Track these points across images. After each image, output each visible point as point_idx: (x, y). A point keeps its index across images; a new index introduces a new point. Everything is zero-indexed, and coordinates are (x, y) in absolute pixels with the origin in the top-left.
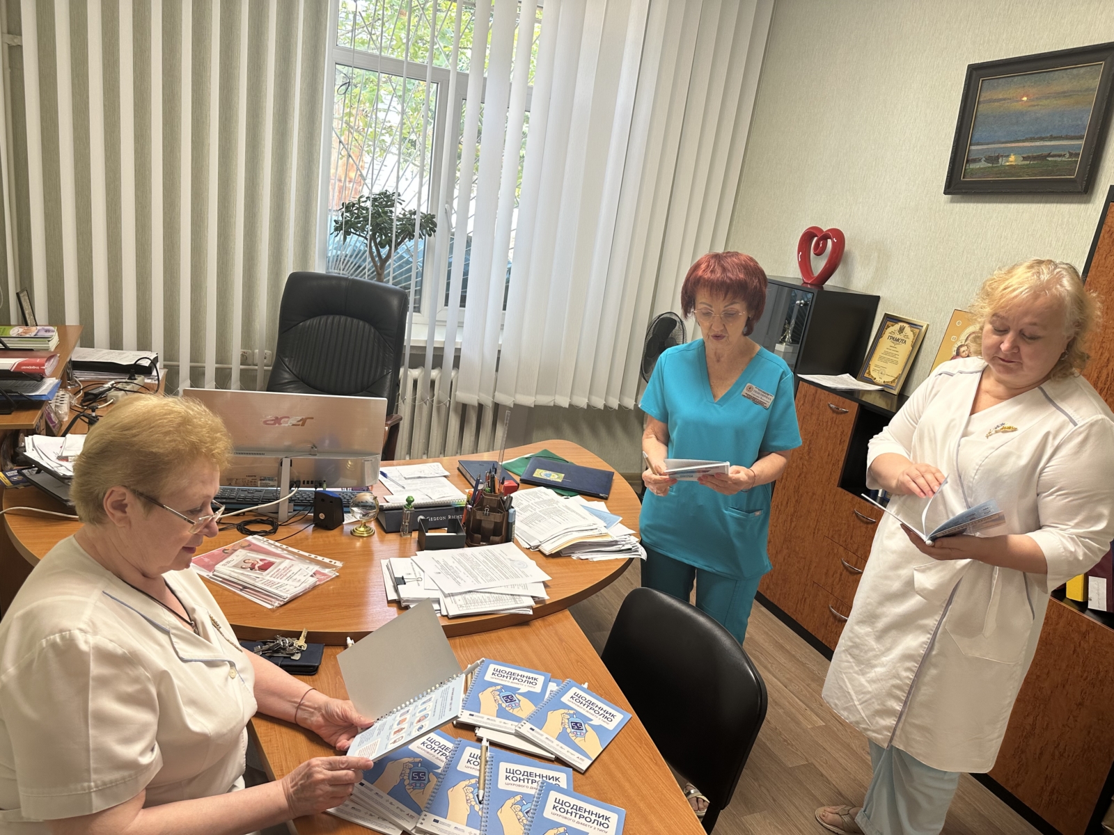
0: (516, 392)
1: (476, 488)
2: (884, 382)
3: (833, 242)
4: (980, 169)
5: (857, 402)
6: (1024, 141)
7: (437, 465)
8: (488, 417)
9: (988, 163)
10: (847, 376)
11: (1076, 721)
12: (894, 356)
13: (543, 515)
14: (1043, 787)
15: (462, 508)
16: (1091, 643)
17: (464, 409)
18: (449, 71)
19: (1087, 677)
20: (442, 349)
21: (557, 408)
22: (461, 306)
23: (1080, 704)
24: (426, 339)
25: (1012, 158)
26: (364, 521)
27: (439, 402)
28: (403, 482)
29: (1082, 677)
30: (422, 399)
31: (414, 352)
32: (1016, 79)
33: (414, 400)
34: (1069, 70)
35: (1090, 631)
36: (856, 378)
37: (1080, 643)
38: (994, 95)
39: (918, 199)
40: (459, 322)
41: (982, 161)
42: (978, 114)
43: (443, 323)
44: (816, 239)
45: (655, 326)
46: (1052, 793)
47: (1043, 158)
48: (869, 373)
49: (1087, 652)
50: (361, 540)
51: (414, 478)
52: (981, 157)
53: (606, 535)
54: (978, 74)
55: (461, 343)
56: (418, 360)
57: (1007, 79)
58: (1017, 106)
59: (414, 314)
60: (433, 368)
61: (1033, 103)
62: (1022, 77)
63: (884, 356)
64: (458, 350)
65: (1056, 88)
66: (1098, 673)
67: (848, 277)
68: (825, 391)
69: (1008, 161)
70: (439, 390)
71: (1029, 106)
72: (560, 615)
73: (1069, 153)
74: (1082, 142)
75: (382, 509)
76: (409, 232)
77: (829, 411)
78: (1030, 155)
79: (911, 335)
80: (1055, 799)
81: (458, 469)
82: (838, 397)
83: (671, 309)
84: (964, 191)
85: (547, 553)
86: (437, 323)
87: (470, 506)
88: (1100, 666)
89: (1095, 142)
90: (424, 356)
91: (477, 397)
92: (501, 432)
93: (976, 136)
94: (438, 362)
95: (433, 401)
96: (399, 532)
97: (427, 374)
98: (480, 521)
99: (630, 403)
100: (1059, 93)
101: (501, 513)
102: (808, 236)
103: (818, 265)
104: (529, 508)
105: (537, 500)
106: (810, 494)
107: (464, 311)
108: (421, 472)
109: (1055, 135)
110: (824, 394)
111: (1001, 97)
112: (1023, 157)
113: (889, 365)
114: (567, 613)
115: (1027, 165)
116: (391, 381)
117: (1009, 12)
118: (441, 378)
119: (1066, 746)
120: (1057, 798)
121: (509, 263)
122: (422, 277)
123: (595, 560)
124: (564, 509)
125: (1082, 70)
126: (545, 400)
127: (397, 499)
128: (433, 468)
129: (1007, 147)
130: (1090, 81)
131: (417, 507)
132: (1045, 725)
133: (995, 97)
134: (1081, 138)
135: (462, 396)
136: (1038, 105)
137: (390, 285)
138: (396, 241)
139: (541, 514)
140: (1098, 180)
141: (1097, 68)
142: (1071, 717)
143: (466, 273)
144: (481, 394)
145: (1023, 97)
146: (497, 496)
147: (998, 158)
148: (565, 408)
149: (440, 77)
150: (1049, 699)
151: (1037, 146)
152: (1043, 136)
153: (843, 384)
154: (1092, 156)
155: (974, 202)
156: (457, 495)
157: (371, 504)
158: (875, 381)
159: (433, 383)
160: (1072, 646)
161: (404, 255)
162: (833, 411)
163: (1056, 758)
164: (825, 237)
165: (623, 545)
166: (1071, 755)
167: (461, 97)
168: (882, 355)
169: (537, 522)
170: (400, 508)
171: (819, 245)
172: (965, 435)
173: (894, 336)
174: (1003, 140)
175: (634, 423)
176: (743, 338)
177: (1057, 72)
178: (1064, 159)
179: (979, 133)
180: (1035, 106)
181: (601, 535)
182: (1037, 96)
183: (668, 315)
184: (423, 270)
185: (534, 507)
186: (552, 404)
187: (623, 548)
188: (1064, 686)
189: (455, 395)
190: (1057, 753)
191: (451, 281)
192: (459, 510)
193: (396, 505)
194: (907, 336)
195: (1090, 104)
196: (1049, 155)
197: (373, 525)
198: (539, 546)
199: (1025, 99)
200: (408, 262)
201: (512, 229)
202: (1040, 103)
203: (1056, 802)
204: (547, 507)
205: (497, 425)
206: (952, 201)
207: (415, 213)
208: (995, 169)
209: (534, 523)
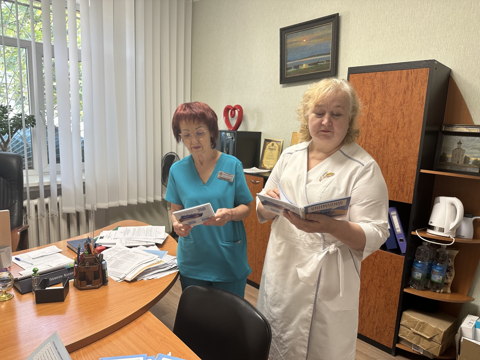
0: (97, 202)
1: (78, 254)
2: (270, 168)
3: (238, 111)
4: (292, 71)
5: (262, 177)
6: (307, 58)
7: (54, 247)
8: (83, 218)
9: (295, 69)
10: (254, 168)
11: (380, 294)
12: (272, 156)
13: (123, 260)
14: (373, 327)
15: (72, 268)
16: (379, 259)
17: (68, 217)
18: (31, 42)
19: (380, 274)
20: (49, 186)
21: (121, 207)
22: (57, 163)
23: (380, 287)
24: (38, 182)
25: (304, 65)
26: (4, 291)
27: (52, 215)
28: (31, 261)
29: (378, 275)
30: (41, 215)
31: (32, 190)
32: (299, 33)
33: (37, 216)
34: (319, 27)
35: (378, 254)
36: (258, 168)
37: (375, 260)
38: (292, 40)
39: (269, 88)
40: (57, 172)
41: (293, 68)
42: (287, 49)
43: (48, 173)
44: (230, 111)
45: (165, 160)
46: (377, 328)
47: (316, 64)
48: (263, 165)
49: (378, 264)
50: (5, 303)
51: (39, 257)
52: (292, 66)
53: (161, 261)
54: (284, 32)
55: (61, 181)
56: (35, 194)
57: (296, 33)
58: (302, 44)
59: (29, 170)
60: (46, 197)
61: (309, 42)
62: (302, 32)
63: (268, 157)
64: (59, 186)
65: (316, 35)
66: (384, 271)
67: (246, 126)
68: (248, 175)
69: (303, 67)
70: (51, 208)
71: (307, 43)
72: (145, 316)
73: (326, 60)
74: (330, 55)
75: (16, 281)
76: (19, 125)
77: (252, 184)
78: (311, 63)
79: (277, 146)
80: (379, 331)
81: (68, 247)
82: (254, 177)
83: (171, 150)
84: (288, 81)
85: (129, 280)
86: (43, 174)
87: (76, 265)
88: (385, 268)
89: (335, 54)
90: (38, 192)
91: (75, 209)
92: (92, 224)
93: (288, 58)
94: (48, 193)
95: (48, 215)
96: (31, 292)
97: (42, 202)
98: (85, 273)
99: (159, 198)
100: (317, 37)
101: (97, 265)
102: (227, 109)
103: (234, 122)
104: (113, 258)
105: (116, 253)
106: (250, 222)
107: (60, 165)
108: (43, 253)
109: (319, 53)
110: (248, 176)
111: (295, 41)
112: (309, 65)
113: (271, 160)
114: (149, 313)
115: (311, 67)
116: (18, 206)
117: (292, 6)
118: (51, 202)
119: (378, 306)
120: (379, 330)
121: (82, 138)
122: (32, 151)
123: (158, 278)
124: (134, 253)
125: (324, 27)
126: (113, 204)
127: (27, 272)
128: (52, 249)
129: (302, 61)
130: (328, 31)
131: (41, 274)
132: (368, 299)
133: (293, 41)
134: (329, 54)
135: (66, 209)
136: (310, 43)
137: (11, 153)
138: (11, 131)
139: (121, 259)
140: (338, 70)
141: (330, 25)
142: (378, 293)
143: (57, 146)
144: (77, 207)
145: (304, 40)
146: (93, 256)
147: (298, 66)
148: (126, 206)
149: (26, 45)
150: (368, 288)
151: (313, 59)
152: (315, 55)
153: (254, 171)
154: (335, 60)
155: (292, 86)
156: (68, 261)
157: (7, 278)
158: (266, 168)
159: (47, 205)
160: (372, 262)
161: (19, 140)
162: (253, 183)
163: (375, 313)
164: (234, 109)
165: (172, 266)
166: (381, 309)
167: (40, 55)
168: (267, 157)
169: (120, 264)
170: (30, 277)
171: (232, 113)
172: (307, 183)
173: (270, 148)
174: (299, 58)
175: (163, 208)
176: (212, 150)
177: (315, 29)
178: (324, 63)
179: (289, 56)
180: (309, 43)
181: (158, 262)
182: (309, 39)
183: (170, 154)
184: (32, 146)
185: (116, 257)
186: (118, 205)
187: (172, 267)
188: (372, 281)
189: (62, 209)
190: (375, 310)
191: (49, 151)
192: (70, 269)
193: (26, 276)
194: (275, 147)
195: (330, 40)
196: (318, 62)
197: (13, 292)
198: (125, 277)
199: (305, 40)
200: (22, 143)
201: (81, 130)
202: (311, 42)
203: (379, 332)
204: (124, 255)
205: (89, 221)
206: (283, 87)
207: (21, 115)
208: (298, 71)
209: (118, 266)
